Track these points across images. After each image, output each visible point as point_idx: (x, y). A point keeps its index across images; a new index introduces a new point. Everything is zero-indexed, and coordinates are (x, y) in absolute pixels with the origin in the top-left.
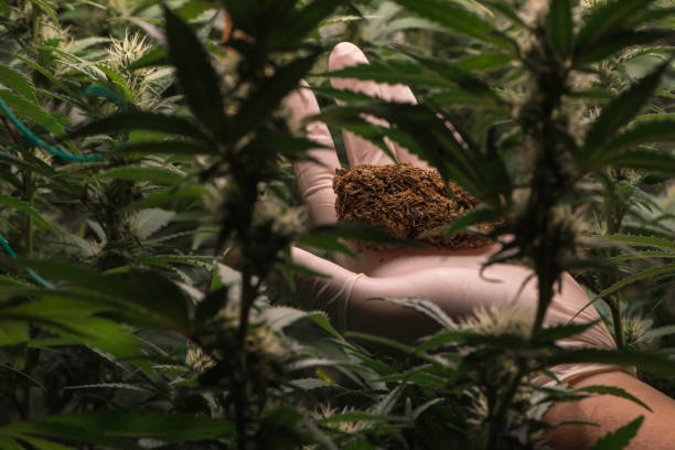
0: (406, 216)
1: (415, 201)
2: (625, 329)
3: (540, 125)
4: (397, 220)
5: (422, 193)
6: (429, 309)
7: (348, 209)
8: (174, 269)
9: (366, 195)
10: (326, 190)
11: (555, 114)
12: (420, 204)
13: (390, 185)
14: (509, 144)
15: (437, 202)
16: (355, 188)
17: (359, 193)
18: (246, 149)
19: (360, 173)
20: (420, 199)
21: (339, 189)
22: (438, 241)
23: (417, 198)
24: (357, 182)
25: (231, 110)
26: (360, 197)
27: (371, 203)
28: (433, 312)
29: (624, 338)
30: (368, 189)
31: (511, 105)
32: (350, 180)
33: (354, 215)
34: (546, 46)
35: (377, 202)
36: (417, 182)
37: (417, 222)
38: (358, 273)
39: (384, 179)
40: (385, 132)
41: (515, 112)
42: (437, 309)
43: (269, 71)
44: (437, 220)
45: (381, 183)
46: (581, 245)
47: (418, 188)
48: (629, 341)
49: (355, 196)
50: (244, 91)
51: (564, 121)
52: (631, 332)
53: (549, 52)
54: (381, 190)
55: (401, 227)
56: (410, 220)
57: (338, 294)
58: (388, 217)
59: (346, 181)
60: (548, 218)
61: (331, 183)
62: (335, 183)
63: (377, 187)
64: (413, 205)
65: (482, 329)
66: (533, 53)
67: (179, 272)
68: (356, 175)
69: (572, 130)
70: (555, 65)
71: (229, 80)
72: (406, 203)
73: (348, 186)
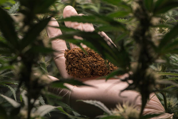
0: (90, 66)
1: (93, 60)
2: (168, 102)
3: (141, 38)
4: (87, 67)
5: (96, 58)
6: (100, 105)
7: (70, 63)
8: (7, 86)
9: (76, 59)
10: (62, 57)
11: (147, 34)
12: (95, 61)
13: (84, 55)
14: (129, 45)
15: (101, 61)
16: (72, 56)
17: (74, 58)
18: (27, 52)
19: (74, 51)
20: (95, 60)
21: (67, 57)
22: (102, 74)
23: (94, 59)
24: (73, 54)
25: (20, 37)
26: (74, 59)
27: (77, 61)
28: (101, 106)
29: (168, 105)
30: (77, 56)
31: (130, 31)
32: (70, 53)
33: (72, 65)
34: (143, 8)
35: (80, 61)
36: (94, 54)
37: (94, 68)
38: (74, 86)
39: (82, 53)
40: (81, 41)
41: (132, 34)
42: (103, 105)
43: (36, 22)
44: (101, 67)
45: (81, 54)
46: (158, 83)
47: (94, 56)
48: (169, 106)
49: (72, 59)
50: (26, 29)
51: (150, 36)
52: (170, 103)
53: (144, 10)
54: (81, 57)
55: (88, 70)
56: (92, 68)
57: (67, 93)
58: (84, 66)
59: (69, 54)
60: (145, 73)
61: (64, 55)
62: (65, 54)
63: (80, 55)
64: (93, 62)
65: (120, 114)
66: (138, 10)
67: (9, 87)
68: (72, 51)
69: (153, 40)
70: (146, 15)
71: (21, 24)
72: (90, 61)
73: (70, 55)
